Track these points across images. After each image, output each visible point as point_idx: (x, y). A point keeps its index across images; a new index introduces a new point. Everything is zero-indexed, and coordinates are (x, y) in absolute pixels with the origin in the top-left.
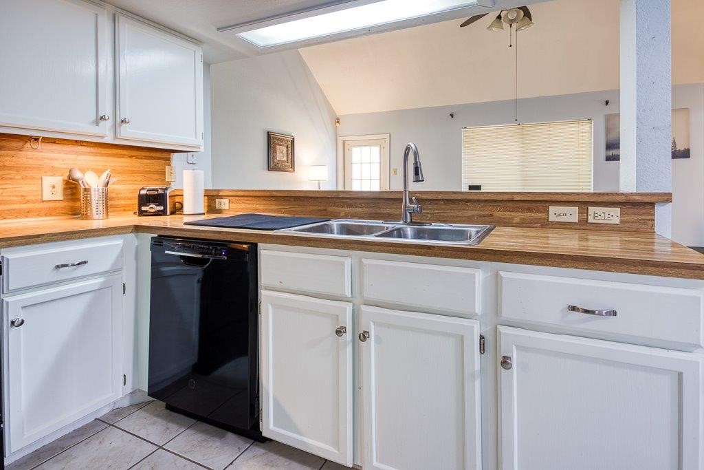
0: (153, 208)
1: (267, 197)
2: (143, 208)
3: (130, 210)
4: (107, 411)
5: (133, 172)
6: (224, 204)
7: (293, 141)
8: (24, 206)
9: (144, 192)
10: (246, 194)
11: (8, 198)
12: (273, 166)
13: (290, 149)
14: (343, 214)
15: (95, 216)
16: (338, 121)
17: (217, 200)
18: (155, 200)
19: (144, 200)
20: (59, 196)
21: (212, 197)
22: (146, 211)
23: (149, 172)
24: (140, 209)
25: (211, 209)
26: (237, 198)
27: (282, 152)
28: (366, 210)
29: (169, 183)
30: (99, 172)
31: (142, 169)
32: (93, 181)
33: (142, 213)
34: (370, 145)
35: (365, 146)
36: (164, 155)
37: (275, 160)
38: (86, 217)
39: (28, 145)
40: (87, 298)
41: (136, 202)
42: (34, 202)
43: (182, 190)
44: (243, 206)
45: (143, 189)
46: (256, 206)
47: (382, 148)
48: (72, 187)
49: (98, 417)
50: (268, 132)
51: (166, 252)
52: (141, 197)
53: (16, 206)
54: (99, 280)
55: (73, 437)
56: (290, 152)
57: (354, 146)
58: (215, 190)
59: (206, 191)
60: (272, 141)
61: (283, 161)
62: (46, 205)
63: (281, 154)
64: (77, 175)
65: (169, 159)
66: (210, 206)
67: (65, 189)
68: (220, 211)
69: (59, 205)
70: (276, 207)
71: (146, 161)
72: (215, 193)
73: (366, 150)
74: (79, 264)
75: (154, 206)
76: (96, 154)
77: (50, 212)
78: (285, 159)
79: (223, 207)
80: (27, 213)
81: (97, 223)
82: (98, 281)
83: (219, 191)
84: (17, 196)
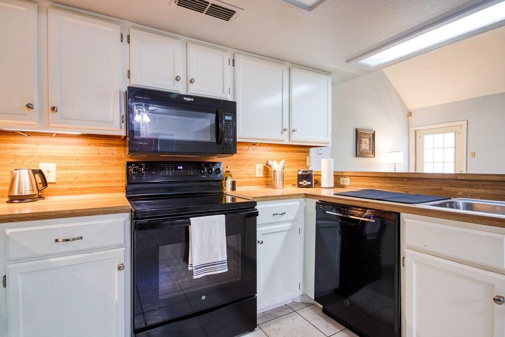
0: (305, 183)
1: (382, 177)
2: (300, 183)
3: (290, 184)
4: (290, 302)
5: (292, 161)
6: (347, 181)
7: (374, 135)
8: (249, 180)
9: (300, 173)
10: (364, 175)
11: (243, 176)
12: (359, 153)
13: (371, 140)
14: (461, 193)
15: (279, 187)
16: (410, 114)
17: (342, 179)
18: (307, 178)
19: (301, 177)
20: (261, 175)
21: (338, 177)
22: (302, 185)
23: (299, 161)
24: (298, 182)
25: (337, 185)
26: (356, 178)
27: (366, 143)
28: (489, 192)
29: (308, 167)
30: (279, 161)
31: (295, 159)
32: (277, 166)
33: (300, 186)
34: (444, 132)
35: (438, 133)
36: (306, 149)
37: (361, 149)
38: (274, 187)
39: (251, 147)
40: (284, 234)
41: (296, 178)
42: (253, 178)
43: (320, 172)
44: (361, 183)
45: (299, 171)
46: (372, 184)
47: (457, 134)
48: (267, 169)
49: (287, 304)
50: (356, 129)
51: (327, 212)
52: (299, 176)
53: (246, 180)
54: (290, 224)
55: (278, 311)
56: (371, 142)
57: (426, 134)
58: (340, 172)
59: (334, 172)
60: (358, 135)
61: (367, 150)
62: (257, 180)
63: (365, 145)
64: (270, 163)
65: (308, 152)
66: (336, 182)
67: (264, 171)
68: (343, 187)
69: (261, 179)
70: (390, 185)
71: (298, 154)
72: (340, 174)
73: (439, 137)
74: (282, 214)
75: (306, 182)
76: (276, 151)
77: (258, 184)
78: (368, 148)
79: (345, 184)
80: (250, 184)
81: (279, 191)
82: (288, 225)
83: (343, 172)
84: (246, 175)
